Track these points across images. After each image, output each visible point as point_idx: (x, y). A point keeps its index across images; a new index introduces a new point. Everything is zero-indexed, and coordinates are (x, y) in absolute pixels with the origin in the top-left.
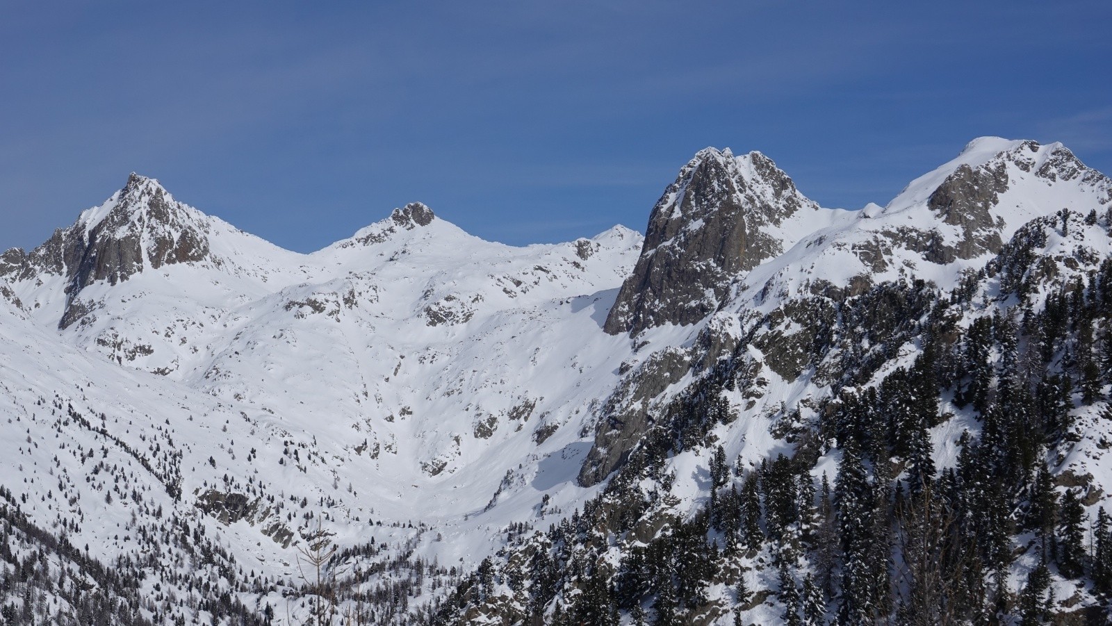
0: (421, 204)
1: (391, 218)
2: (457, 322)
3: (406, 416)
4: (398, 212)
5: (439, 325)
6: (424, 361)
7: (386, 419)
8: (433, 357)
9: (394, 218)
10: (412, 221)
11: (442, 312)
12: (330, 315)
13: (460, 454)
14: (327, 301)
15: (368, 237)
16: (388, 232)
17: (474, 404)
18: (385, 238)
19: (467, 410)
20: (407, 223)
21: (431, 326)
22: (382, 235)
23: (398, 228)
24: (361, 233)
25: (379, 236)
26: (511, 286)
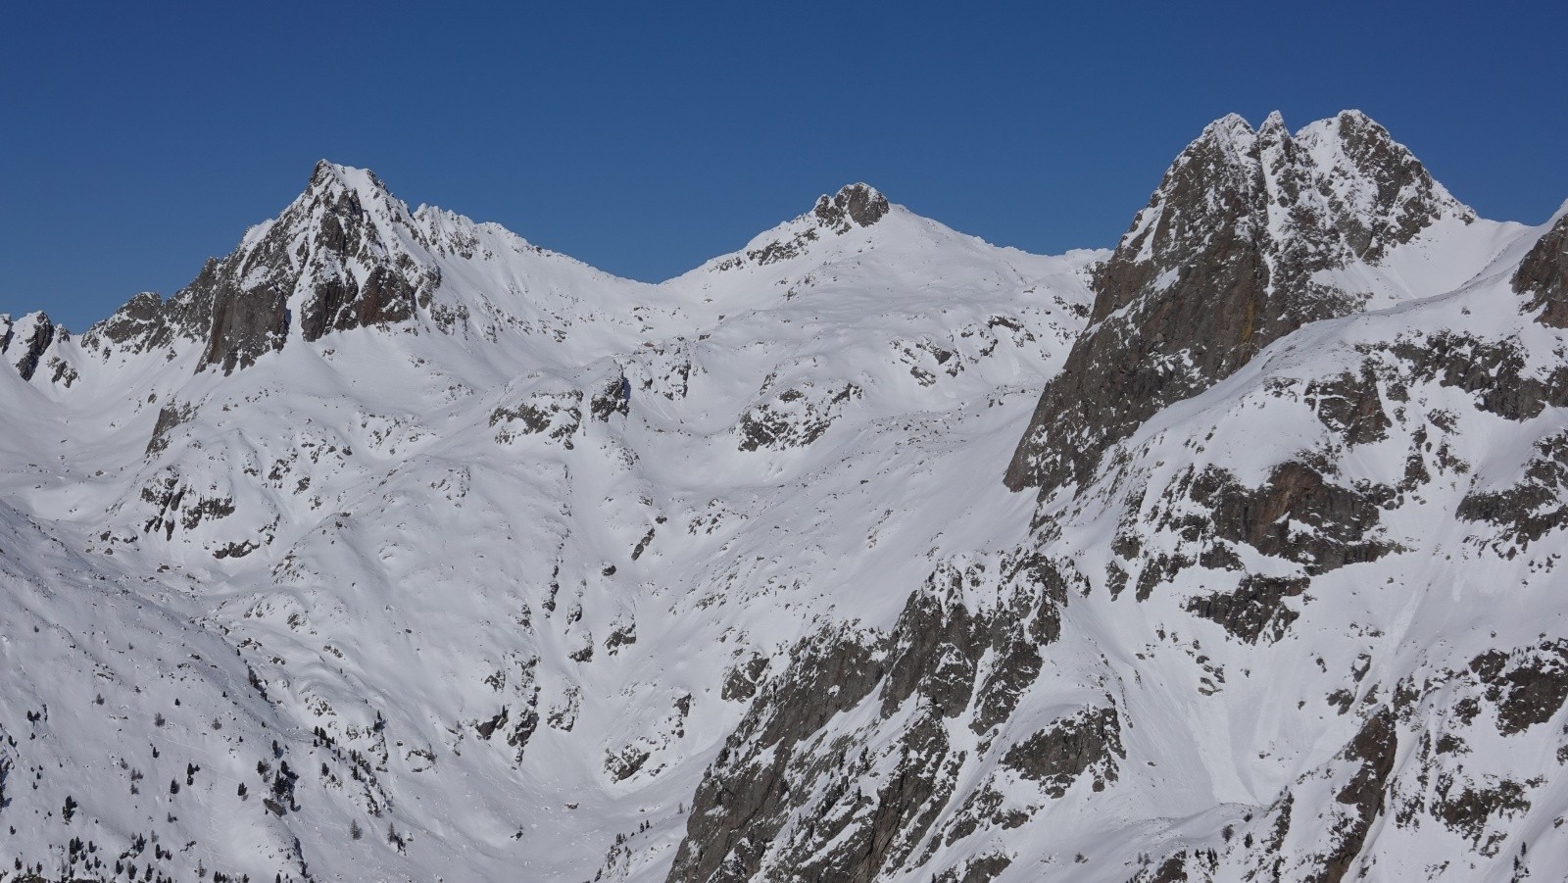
0: (865, 187)
1: (813, 213)
2: (793, 442)
3: (622, 647)
4: (827, 203)
5: (761, 448)
6: (697, 528)
7: (573, 657)
8: (715, 521)
9: (818, 213)
10: (848, 218)
11: (770, 424)
12: (556, 435)
13: (681, 734)
14: (555, 409)
15: (769, 249)
16: (804, 239)
17: (738, 629)
18: (799, 250)
19: (723, 640)
20: (839, 221)
21: (746, 451)
22: (795, 244)
23: (825, 232)
24: (759, 242)
25: (789, 246)
26: (929, 361)
